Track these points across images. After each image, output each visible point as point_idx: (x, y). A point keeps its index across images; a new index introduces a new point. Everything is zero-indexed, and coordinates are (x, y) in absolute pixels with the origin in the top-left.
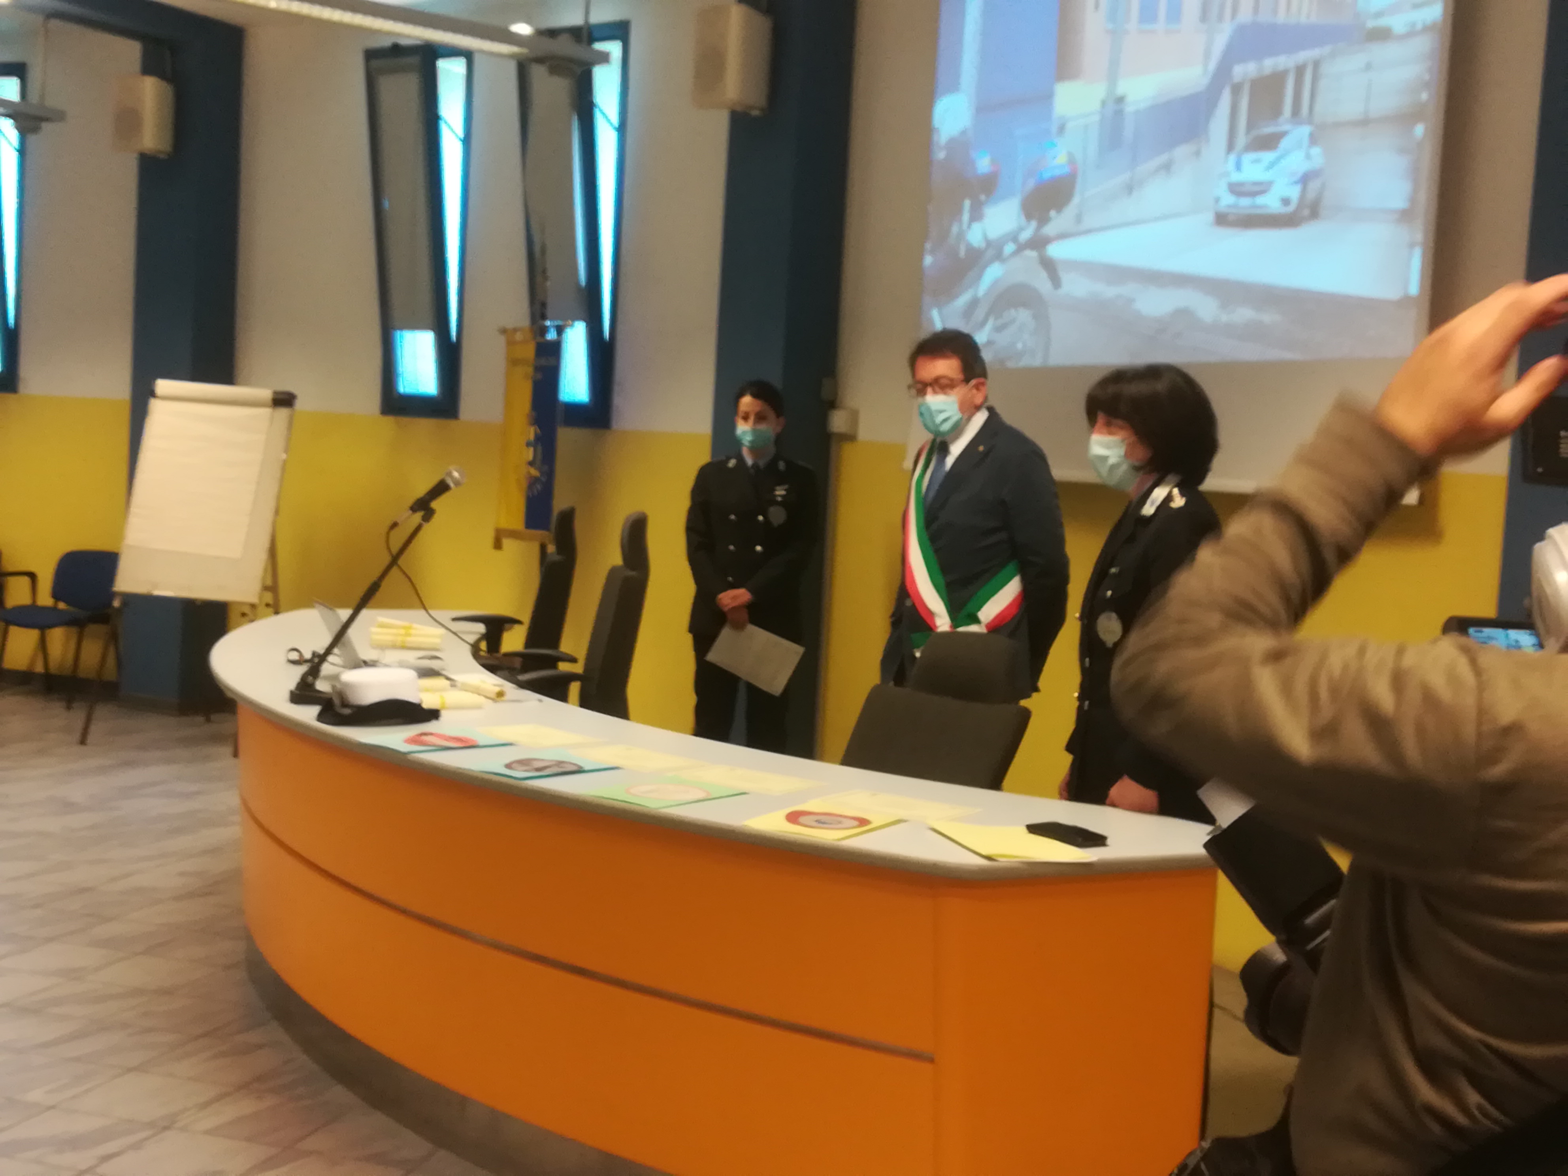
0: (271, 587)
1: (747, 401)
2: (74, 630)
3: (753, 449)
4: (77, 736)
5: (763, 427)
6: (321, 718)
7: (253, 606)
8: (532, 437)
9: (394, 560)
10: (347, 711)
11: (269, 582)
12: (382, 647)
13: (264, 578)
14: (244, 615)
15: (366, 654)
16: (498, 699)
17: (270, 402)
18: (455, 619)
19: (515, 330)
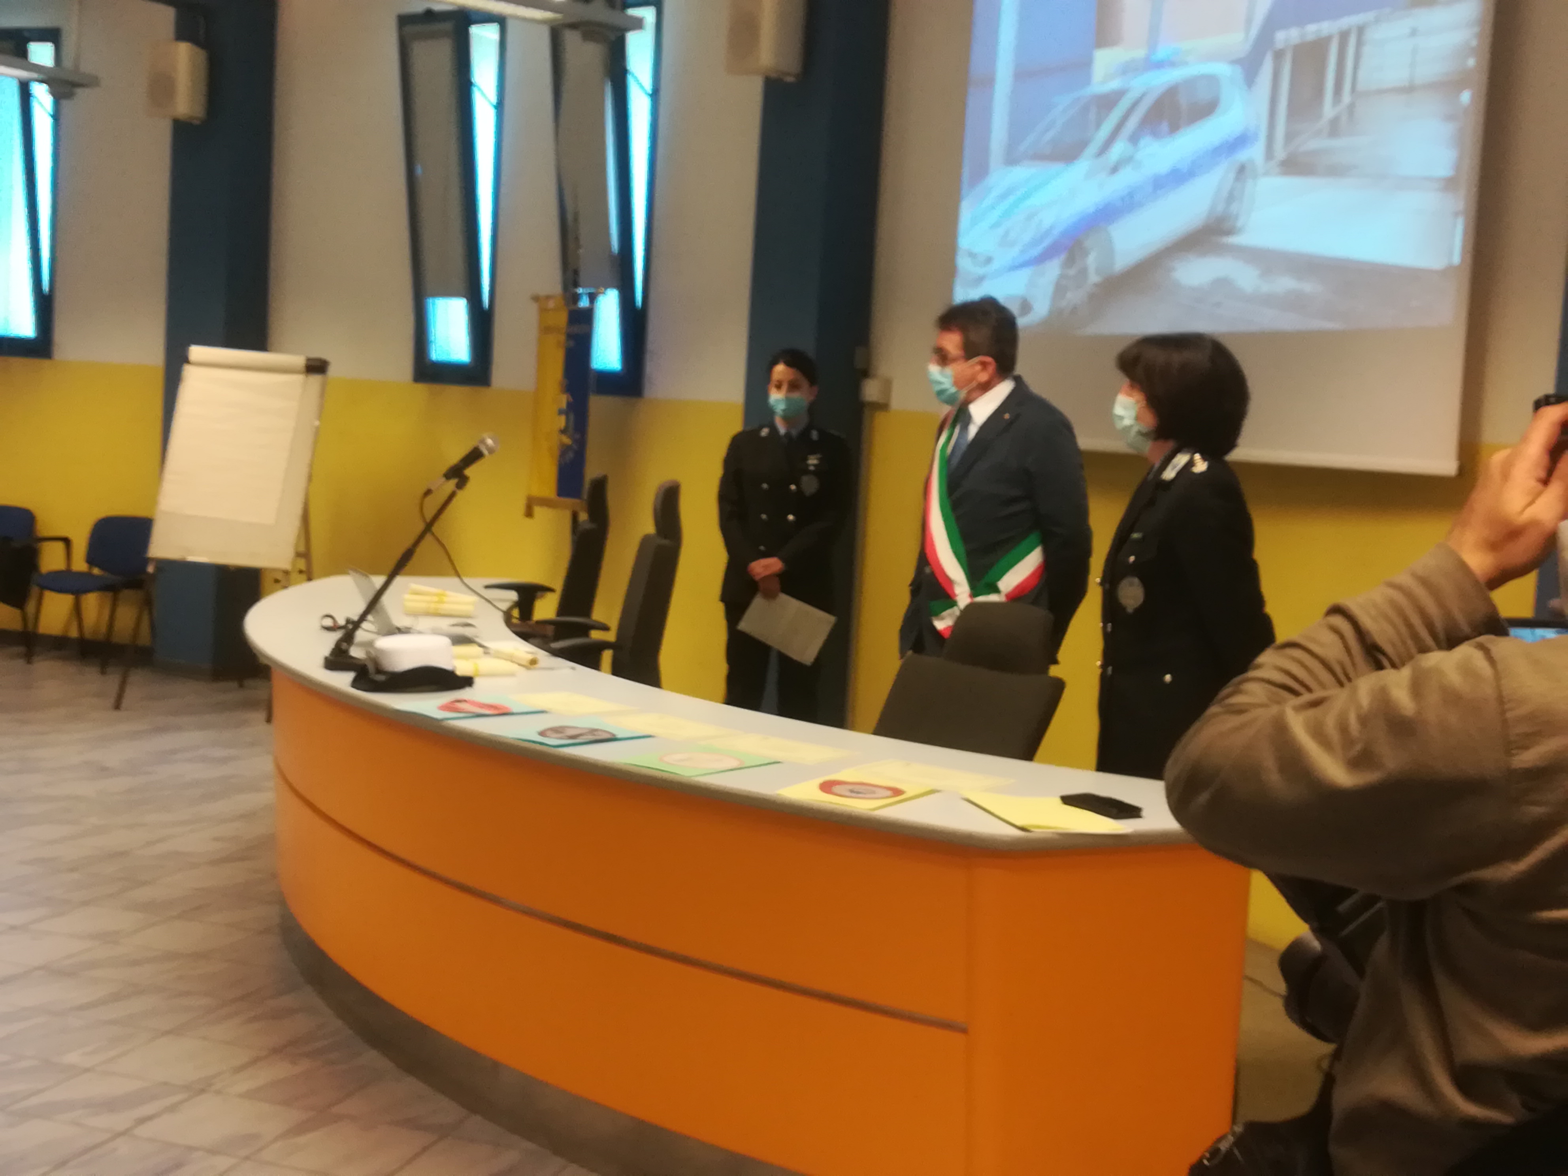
0: (304, 554)
1: (780, 369)
2: (110, 594)
3: (786, 418)
4: (112, 701)
5: (796, 395)
6: (355, 684)
7: (286, 573)
8: (564, 405)
9: (429, 527)
10: (381, 678)
11: (302, 549)
12: (415, 614)
13: (297, 545)
14: (277, 581)
15: (400, 621)
16: (532, 667)
17: (304, 369)
18: (487, 587)
19: (548, 298)
